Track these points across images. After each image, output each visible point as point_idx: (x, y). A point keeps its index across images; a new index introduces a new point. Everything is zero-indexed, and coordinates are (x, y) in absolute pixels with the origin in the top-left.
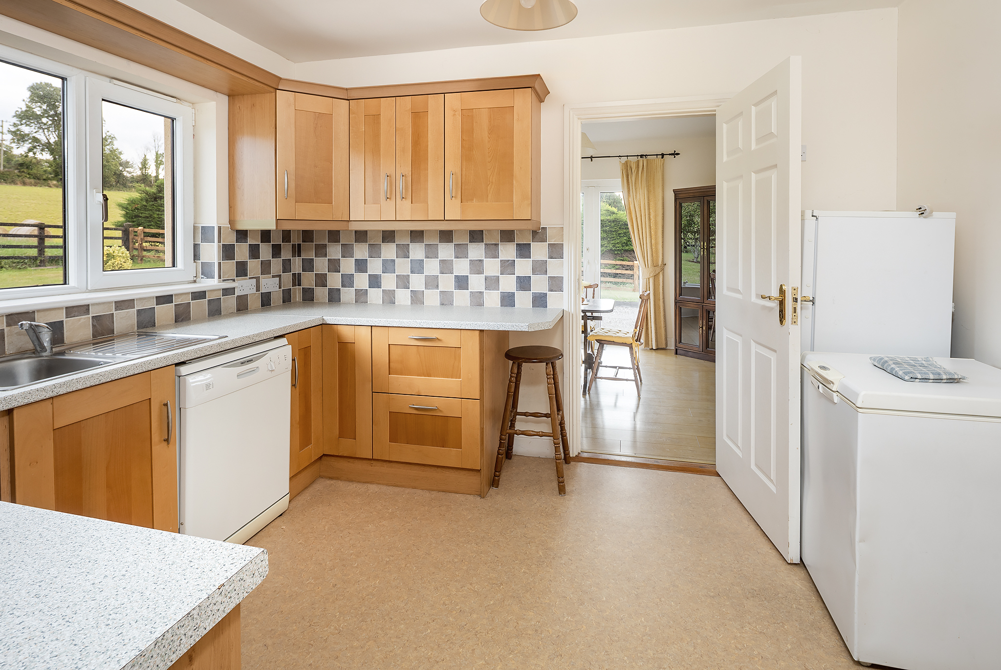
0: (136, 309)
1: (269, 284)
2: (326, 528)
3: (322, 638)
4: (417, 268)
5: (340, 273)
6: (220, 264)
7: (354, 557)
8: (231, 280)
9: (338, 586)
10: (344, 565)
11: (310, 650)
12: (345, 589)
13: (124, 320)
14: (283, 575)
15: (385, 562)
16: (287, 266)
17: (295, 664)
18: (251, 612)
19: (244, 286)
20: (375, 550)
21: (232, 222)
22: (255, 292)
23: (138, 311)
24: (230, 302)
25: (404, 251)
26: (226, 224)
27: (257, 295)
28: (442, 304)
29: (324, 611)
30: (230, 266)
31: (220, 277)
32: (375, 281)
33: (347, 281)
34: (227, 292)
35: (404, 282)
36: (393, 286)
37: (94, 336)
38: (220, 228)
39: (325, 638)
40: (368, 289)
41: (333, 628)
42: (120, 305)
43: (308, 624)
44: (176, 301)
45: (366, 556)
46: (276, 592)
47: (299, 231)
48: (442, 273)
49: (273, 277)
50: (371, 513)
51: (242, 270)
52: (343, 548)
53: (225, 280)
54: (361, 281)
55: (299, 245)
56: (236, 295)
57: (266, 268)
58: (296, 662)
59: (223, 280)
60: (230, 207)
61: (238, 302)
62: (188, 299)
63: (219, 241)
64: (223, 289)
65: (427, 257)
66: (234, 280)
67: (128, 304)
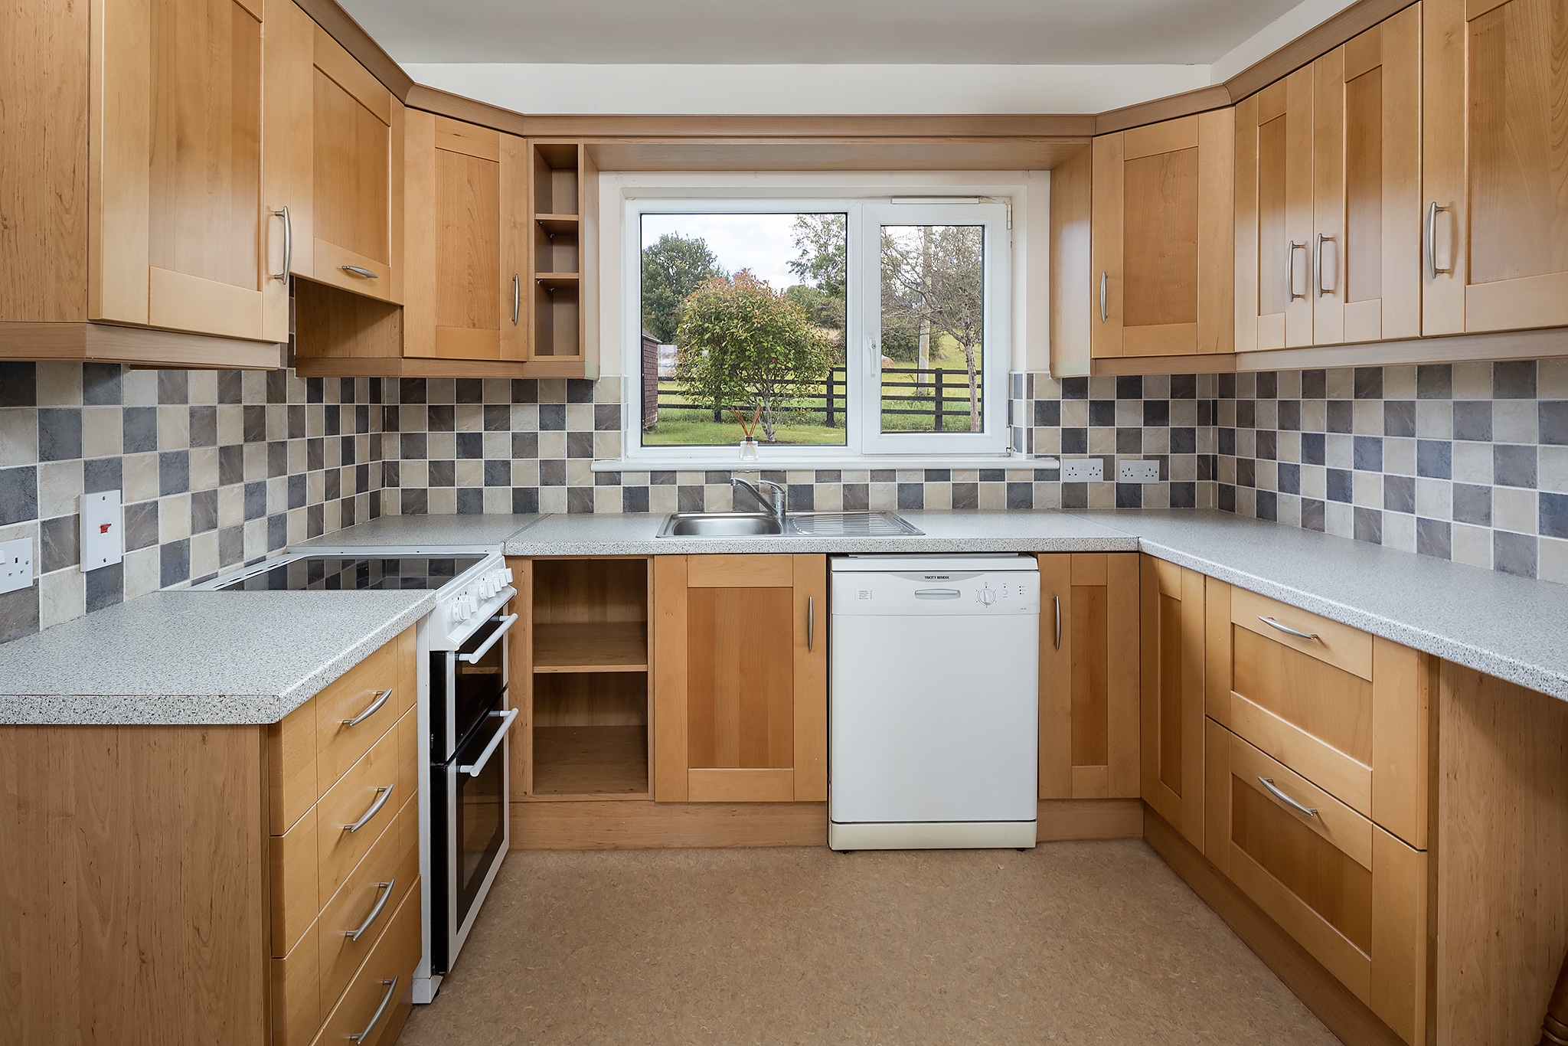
0: (897, 483)
1: (1134, 470)
2: (1047, 913)
3: (846, 1031)
4: (1434, 460)
5: (1277, 462)
6: (1030, 431)
7: (1018, 983)
8: (1052, 456)
9: (945, 997)
10: (990, 980)
11: (820, 1030)
12: (947, 1009)
13: (881, 495)
14: (920, 922)
15: (1044, 1034)
16: (1182, 441)
17: (791, 1024)
18: (842, 929)
19: (1080, 469)
20: (1056, 1005)
21: (1052, 366)
22: (1102, 481)
23: (900, 485)
24: (1049, 493)
25: (1401, 419)
26: (1042, 367)
27: (1105, 486)
28: (1501, 568)
29: (891, 1006)
30: (1050, 437)
31: (1030, 451)
32: (1339, 485)
33: (1289, 479)
34: (1041, 474)
35: (1401, 495)
36: (1375, 502)
37: (845, 509)
38: (1030, 377)
39: (846, 1036)
40: (1325, 500)
41: (869, 1035)
42: (878, 474)
43: (859, 1001)
44: (955, 479)
45: (1035, 999)
46: (887, 933)
47: (1214, 375)
48: (1501, 481)
49: (1146, 458)
50: (1139, 950)
51: (1074, 442)
52: (1024, 958)
53: (1040, 456)
54: (1314, 482)
55: (1215, 402)
56: (1061, 482)
57: (1129, 441)
58: (794, 1023)
59: (1036, 457)
60: (1051, 343)
61: (1065, 493)
62: (975, 478)
63: (1030, 396)
64: (1035, 470)
65: (1460, 436)
66: (1057, 458)
67: (889, 474)
